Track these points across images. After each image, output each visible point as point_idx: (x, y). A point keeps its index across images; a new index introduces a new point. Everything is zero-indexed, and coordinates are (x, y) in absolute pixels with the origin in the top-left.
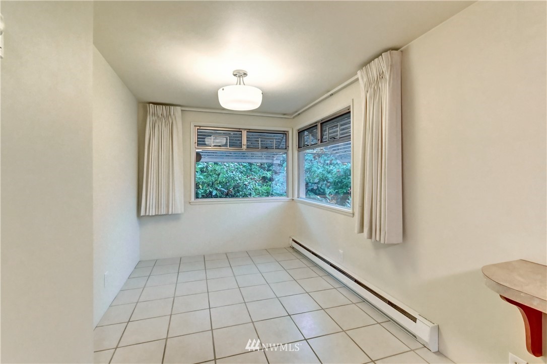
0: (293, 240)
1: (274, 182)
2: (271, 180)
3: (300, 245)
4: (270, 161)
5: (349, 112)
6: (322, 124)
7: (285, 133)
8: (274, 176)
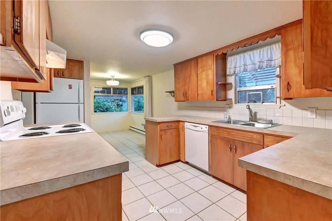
0: (130, 127)
1: (123, 107)
2: (122, 105)
3: (132, 127)
4: (121, 98)
5: (143, 87)
6: (138, 88)
7: (126, 89)
8: (123, 104)
